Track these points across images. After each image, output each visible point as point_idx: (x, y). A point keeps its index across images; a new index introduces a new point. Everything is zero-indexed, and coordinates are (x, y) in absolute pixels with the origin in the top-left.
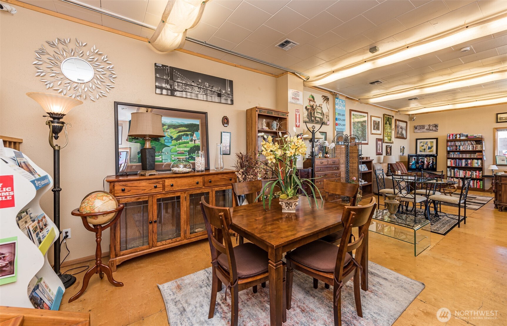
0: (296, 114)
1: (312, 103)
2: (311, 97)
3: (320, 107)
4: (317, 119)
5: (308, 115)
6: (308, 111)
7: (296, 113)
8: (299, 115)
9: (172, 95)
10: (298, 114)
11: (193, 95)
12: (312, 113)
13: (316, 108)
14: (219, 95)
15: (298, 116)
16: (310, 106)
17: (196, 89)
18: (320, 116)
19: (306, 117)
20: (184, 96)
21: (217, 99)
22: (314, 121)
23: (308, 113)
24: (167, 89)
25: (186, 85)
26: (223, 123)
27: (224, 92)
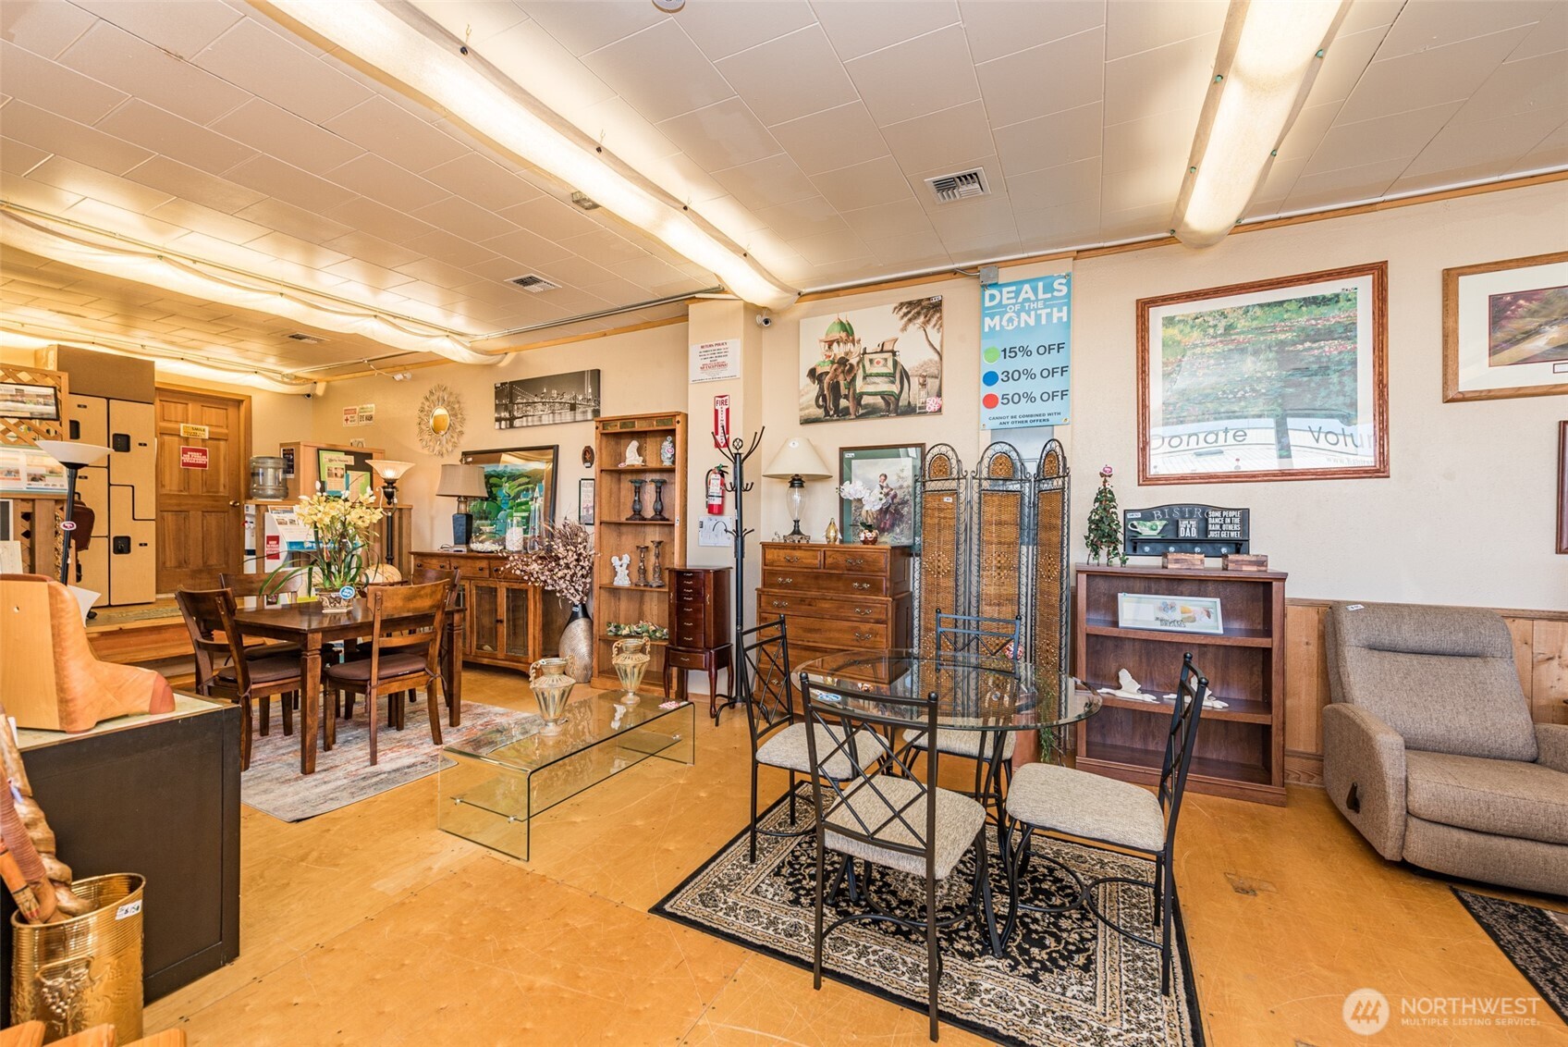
0: (716, 411)
1: (839, 351)
2: (837, 328)
3: (882, 351)
4: (865, 400)
5: (821, 394)
6: (820, 382)
7: (718, 407)
8: (728, 410)
9: (512, 426)
10: (722, 409)
11: (536, 418)
12: (842, 383)
13: (861, 360)
14: (573, 407)
15: (722, 417)
16: (833, 362)
17: (540, 406)
18: (884, 386)
19: (814, 403)
20: (525, 424)
21: (568, 416)
22: (851, 411)
23: (821, 389)
24: (506, 419)
25: (528, 404)
26: (585, 460)
27: (580, 398)
